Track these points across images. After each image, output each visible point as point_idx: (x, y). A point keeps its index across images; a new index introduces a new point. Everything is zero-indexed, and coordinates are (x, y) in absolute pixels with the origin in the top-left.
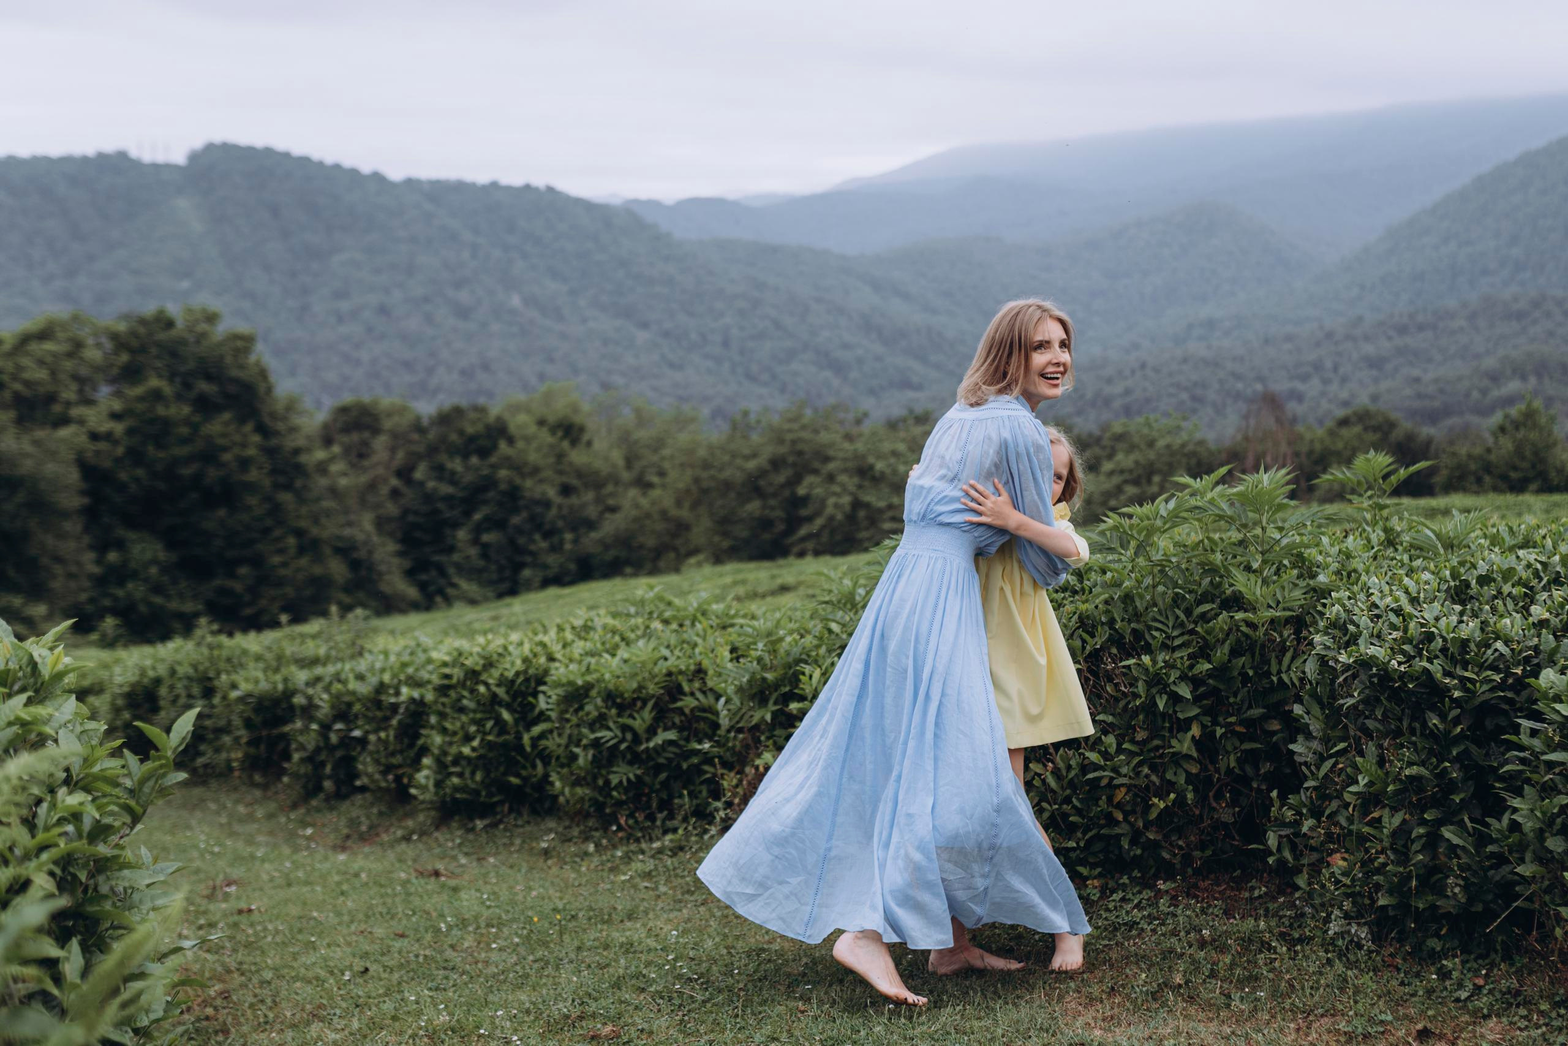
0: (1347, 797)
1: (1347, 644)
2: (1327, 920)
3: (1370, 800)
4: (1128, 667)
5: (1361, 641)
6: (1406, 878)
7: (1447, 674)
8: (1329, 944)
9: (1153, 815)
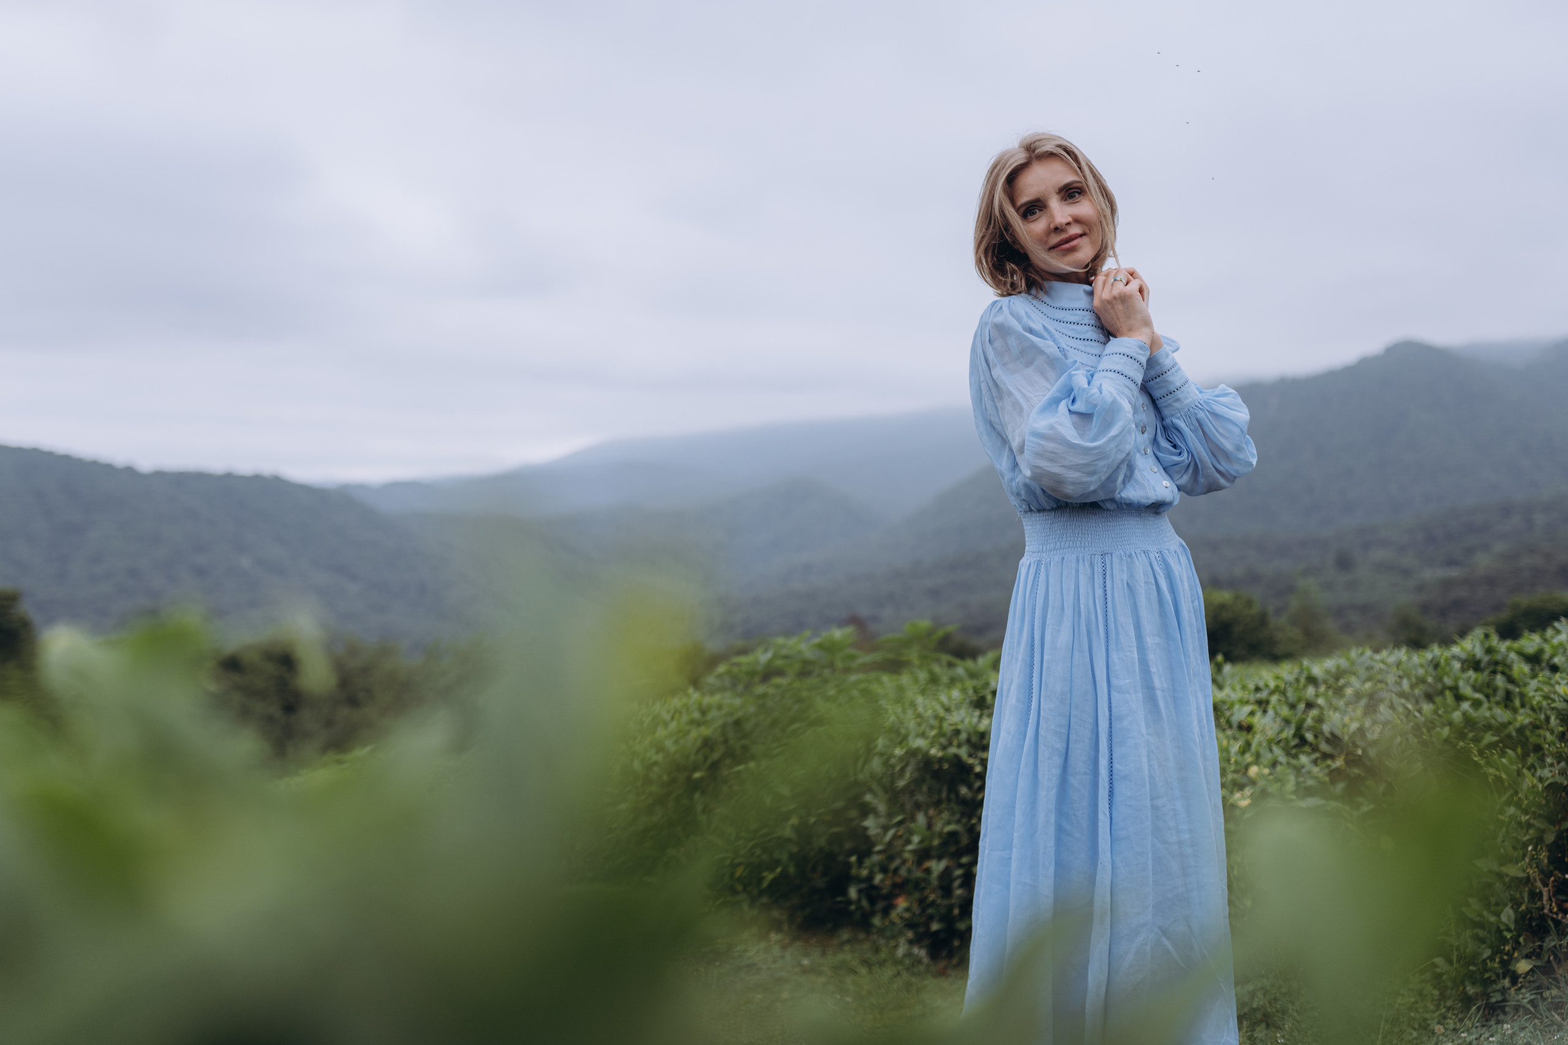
0: (907, 855)
1: (900, 743)
2: (896, 947)
3: (923, 854)
4: (739, 772)
5: (910, 738)
6: (950, 908)
7: (970, 755)
8: (898, 962)
9: (765, 884)
